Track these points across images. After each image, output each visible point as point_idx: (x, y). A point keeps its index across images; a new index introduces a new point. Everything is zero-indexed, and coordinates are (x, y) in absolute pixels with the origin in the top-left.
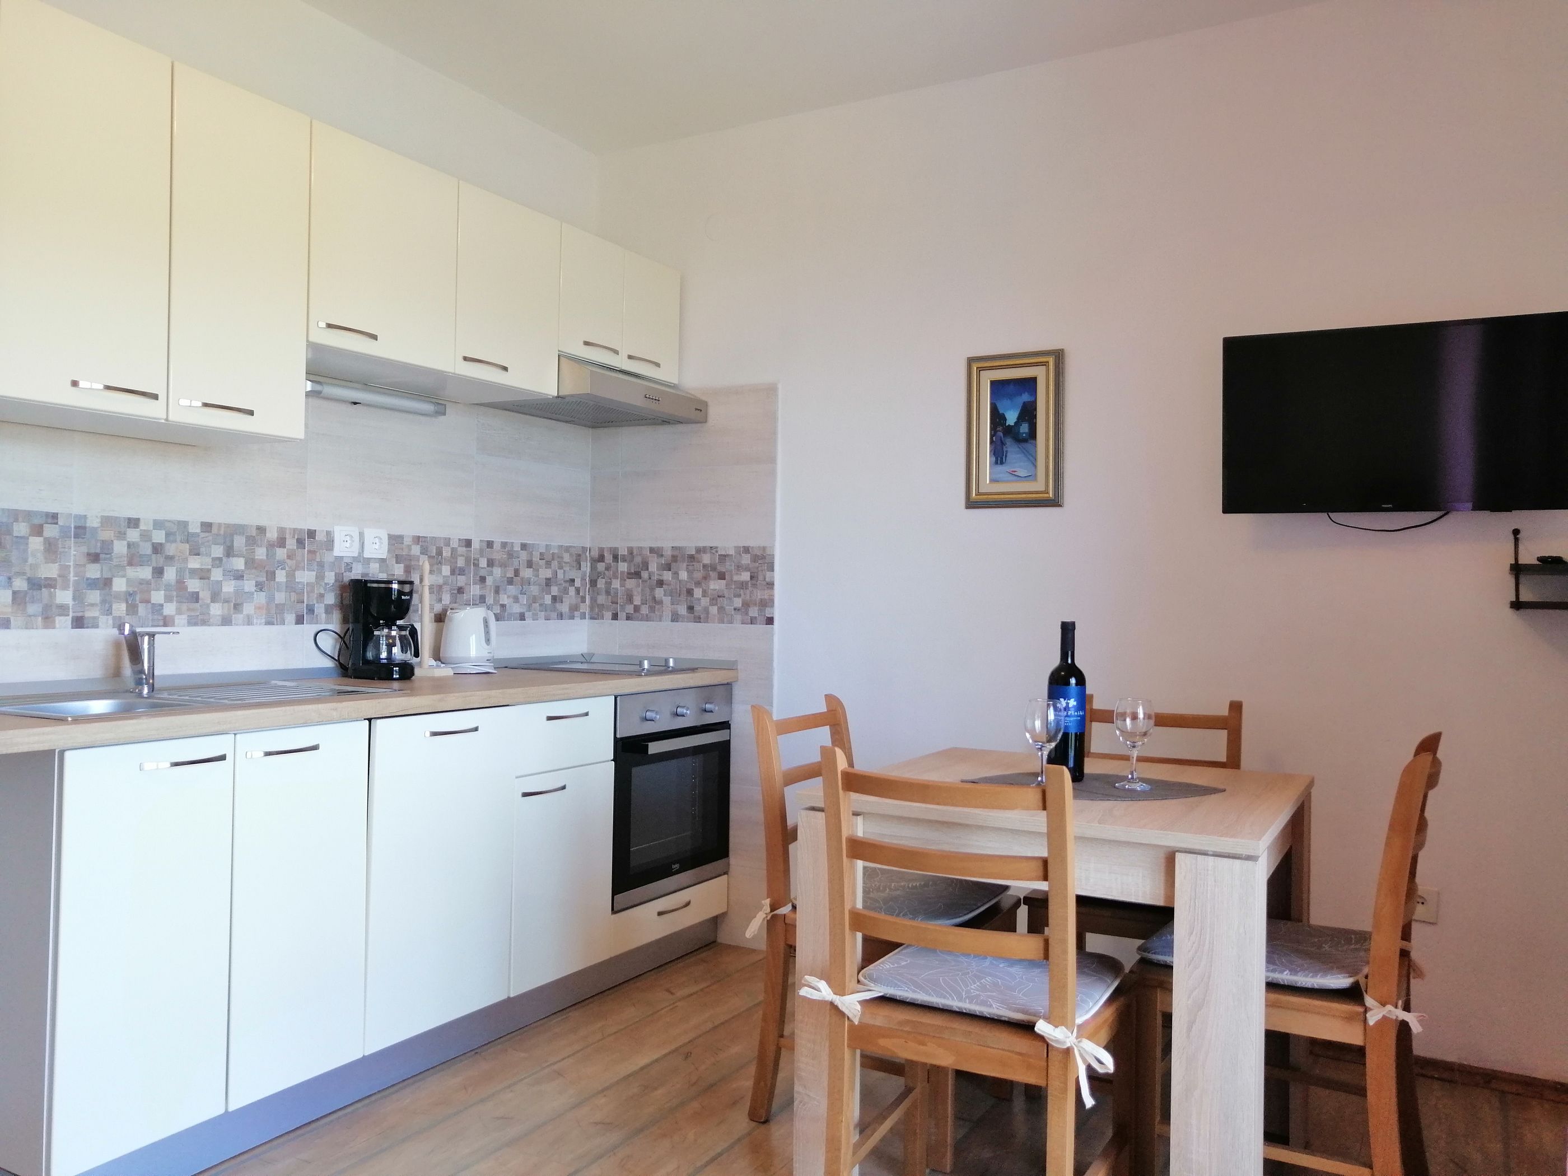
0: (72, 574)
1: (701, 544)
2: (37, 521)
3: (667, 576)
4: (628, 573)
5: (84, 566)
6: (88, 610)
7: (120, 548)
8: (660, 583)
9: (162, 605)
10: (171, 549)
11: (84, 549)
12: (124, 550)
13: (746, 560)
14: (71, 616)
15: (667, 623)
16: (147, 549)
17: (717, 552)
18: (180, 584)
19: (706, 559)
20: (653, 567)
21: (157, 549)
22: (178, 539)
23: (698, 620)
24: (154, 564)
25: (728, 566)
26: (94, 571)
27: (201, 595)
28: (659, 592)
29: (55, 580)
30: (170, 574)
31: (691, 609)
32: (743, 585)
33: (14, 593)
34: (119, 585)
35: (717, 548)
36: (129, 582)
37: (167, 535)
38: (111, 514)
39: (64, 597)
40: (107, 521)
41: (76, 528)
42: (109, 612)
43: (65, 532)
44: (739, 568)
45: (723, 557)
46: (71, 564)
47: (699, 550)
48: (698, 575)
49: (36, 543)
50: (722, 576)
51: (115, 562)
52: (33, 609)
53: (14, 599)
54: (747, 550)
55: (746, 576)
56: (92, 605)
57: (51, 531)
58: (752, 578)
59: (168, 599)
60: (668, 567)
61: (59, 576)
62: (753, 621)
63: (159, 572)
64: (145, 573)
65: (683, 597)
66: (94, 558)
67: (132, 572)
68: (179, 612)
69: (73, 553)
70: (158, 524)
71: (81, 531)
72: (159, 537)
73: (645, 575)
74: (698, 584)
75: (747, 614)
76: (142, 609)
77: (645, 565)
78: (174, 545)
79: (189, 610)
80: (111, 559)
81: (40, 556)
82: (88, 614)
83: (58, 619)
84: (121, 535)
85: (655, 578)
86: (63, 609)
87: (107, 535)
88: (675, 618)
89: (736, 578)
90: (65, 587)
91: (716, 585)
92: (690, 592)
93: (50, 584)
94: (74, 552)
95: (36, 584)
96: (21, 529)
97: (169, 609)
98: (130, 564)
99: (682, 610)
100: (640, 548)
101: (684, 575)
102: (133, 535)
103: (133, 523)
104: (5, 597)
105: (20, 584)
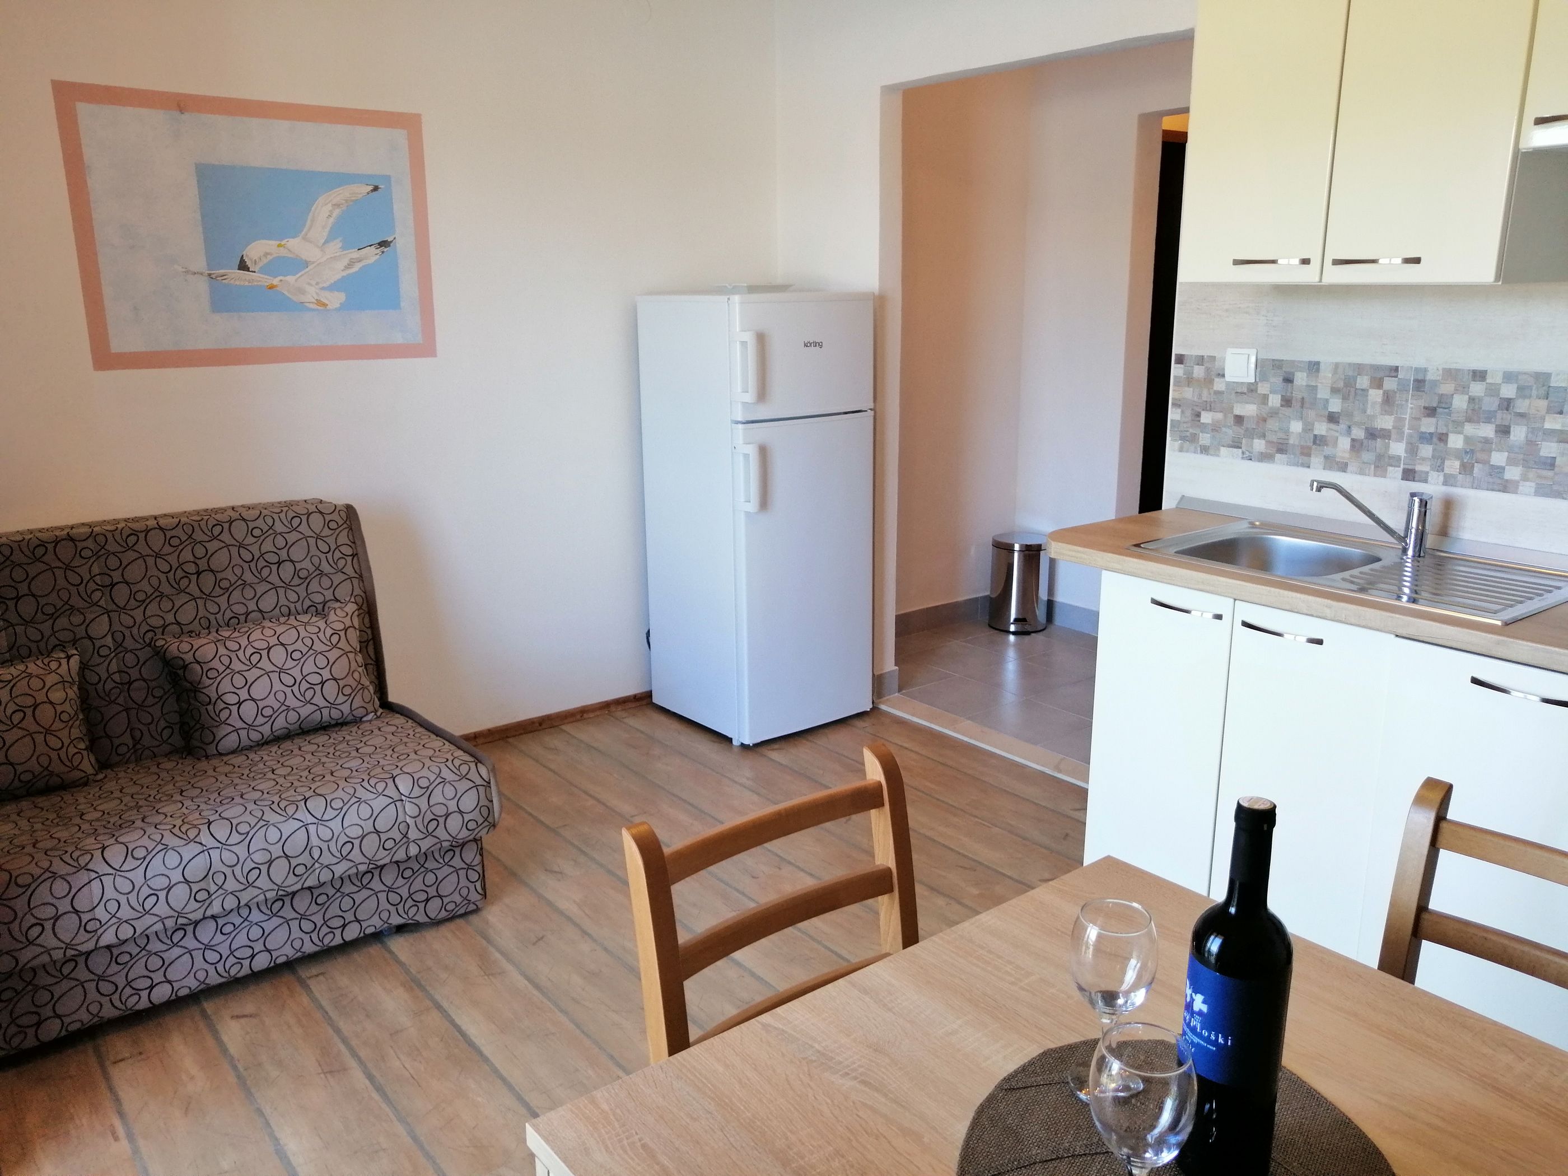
0: (1406, 428)
2: (1379, 375)
5: (1419, 419)
6: (1419, 464)
7: (1460, 402)
9: (1503, 468)
10: (1522, 406)
11: (1422, 403)
12: (1464, 405)
14: (1402, 466)
16: (1490, 404)
18: (1531, 443)
21: (1507, 404)
22: (1534, 393)
24: (1499, 422)
26: (1428, 425)
27: (1558, 462)
29: (1389, 431)
30: (1519, 434)
33: (1353, 440)
34: (1456, 441)
36: (1468, 440)
37: (1521, 389)
38: (1454, 366)
39: (1398, 448)
40: (1450, 374)
41: (1416, 380)
42: (1440, 468)
43: (1403, 387)
46: (1407, 417)
49: (1375, 395)
51: (1454, 416)
52: (1367, 456)
53: (1353, 447)
56: (1424, 459)
57: (1390, 384)
59: (1511, 461)
61: (1394, 427)
63: (1504, 431)
64: (1487, 431)
66: (1431, 412)
67: (1469, 429)
68: (1525, 478)
69: (1410, 406)
70: (1509, 377)
71: (1420, 384)
72: (1508, 391)
76: (1477, 469)
78: (1527, 402)
79: (1540, 477)
80: (1449, 414)
81: (1378, 408)
82: (1418, 468)
83: (1390, 469)
84: (1464, 389)
86: (1395, 461)
87: (1446, 388)
90: (1400, 440)
93: (1385, 435)
94: (1411, 406)
95: (1373, 434)
96: (1363, 382)
97: (1513, 473)
98: (1469, 420)
102: (1477, 389)
103: (1480, 375)
104: (1344, 444)
105: (1359, 433)
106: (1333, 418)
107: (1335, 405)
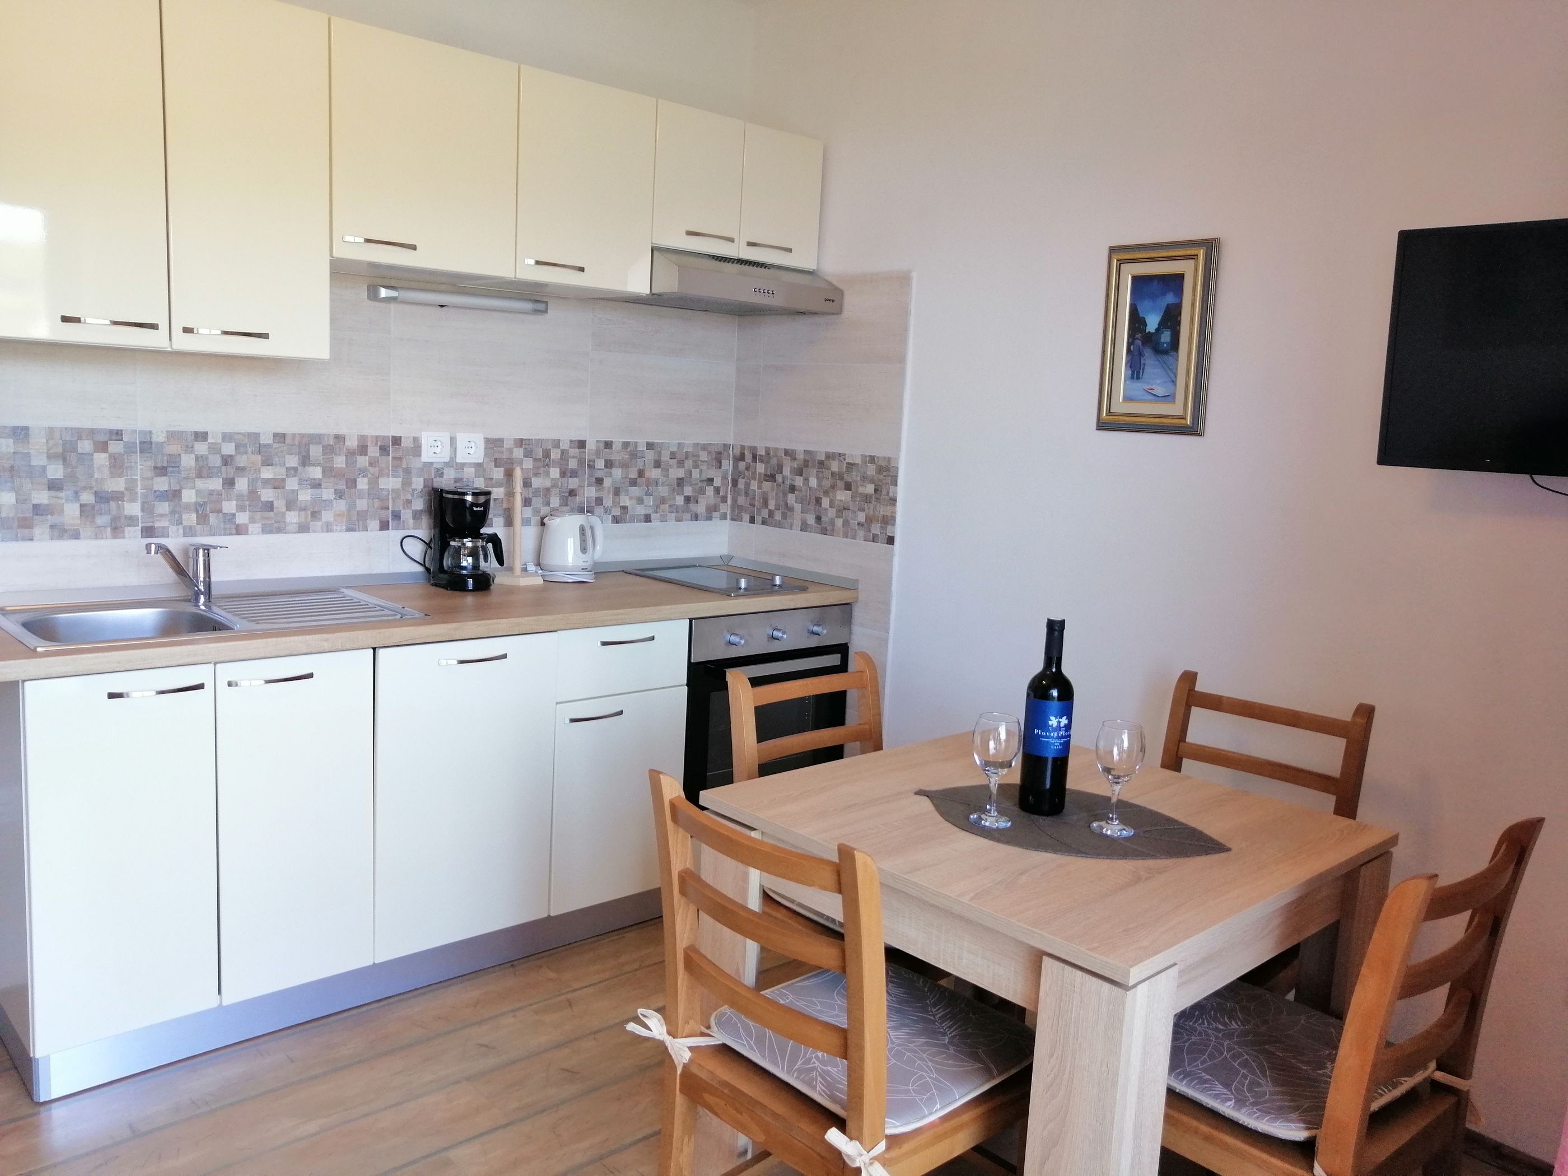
0: (139, 488)
1: (831, 449)
2: (102, 438)
3: (799, 481)
4: (765, 475)
5: (152, 479)
6: (158, 520)
7: (188, 461)
8: (793, 489)
9: (234, 515)
10: (242, 461)
11: (150, 463)
12: (193, 463)
13: (871, 470)
14: (140, 525)
15: (796, 532)
16: (216, 461)
17: (844, 459)
18: (253, 493)
19: (835, 466)
20: (787, 471)
21: (227, 460)
22: (250, 450)
23: (824, 531)
24: (224, 476)
25: (854, 477)
26: (162, 484)
27: (275, 505)
28: (791, 498)
29: (122, 493)
30: (242, 484)
31: (818, 519)
32: (867, 498)
33: (82, 506)
34: (189, 496)
35: (845, 455)
36: (198, 493)
37: (237, 447)
38: (176, 429)
39: (133, 509)
40: (173, 436)
41: (140, 443)
42: (179, 522)
43: (130, 448)
44: (864, 478)
45: (851, 466)
46: (138, 477)
47: (830, 456)
48: (827, 484)
49: (101, 459)
50: (848, 487)
51: (183, 475)
52: (102, 520)
53: (82, 512)
54: (872, 459)
55: (870, 489)
56: (162, 516)
57: (115, 447)
58: (876, 490)
59: (241, 508)
60: (800, 472)
61: (126, 489)
62: (874, 539)
63: (230, 483)
64: (215, 484)
65: (812, 506)
66: (161, 471)
67: (200, 484)
68: (252, 520)
69: (139, 467)
70: (227, 437)
71: (146, 446)
72: (229, 449)
73: (779, 478)
74: (826, 493)
75: (869, 530)
76: (213, 519)
77: (780, 468)
78: (244, 457)
79: (264, 518)
80: (179, 472)
81: (106, 471)
82: (157, 524)
83: (127, 529)
84: (189, 449)
85: (788, 482)
86: (132, 520)
87: (173, 449)
88: (805, 527)
89: (861, 490)
90: (133, 500)
91: (842, 496)
92: (818, 501)
93: (118, 497)
94: (141, 467)
95: (103, 498)
96: (85, 446)
97: (242, 518)
98: (200, 476)
99: (811, 520)
100: (776, 449)
101: (813, 482)
102: (201, 448)
103: (201, 436)
104: (71, 511)
105: (87, 498)
106: (54, 486)
107: (56, 471)
